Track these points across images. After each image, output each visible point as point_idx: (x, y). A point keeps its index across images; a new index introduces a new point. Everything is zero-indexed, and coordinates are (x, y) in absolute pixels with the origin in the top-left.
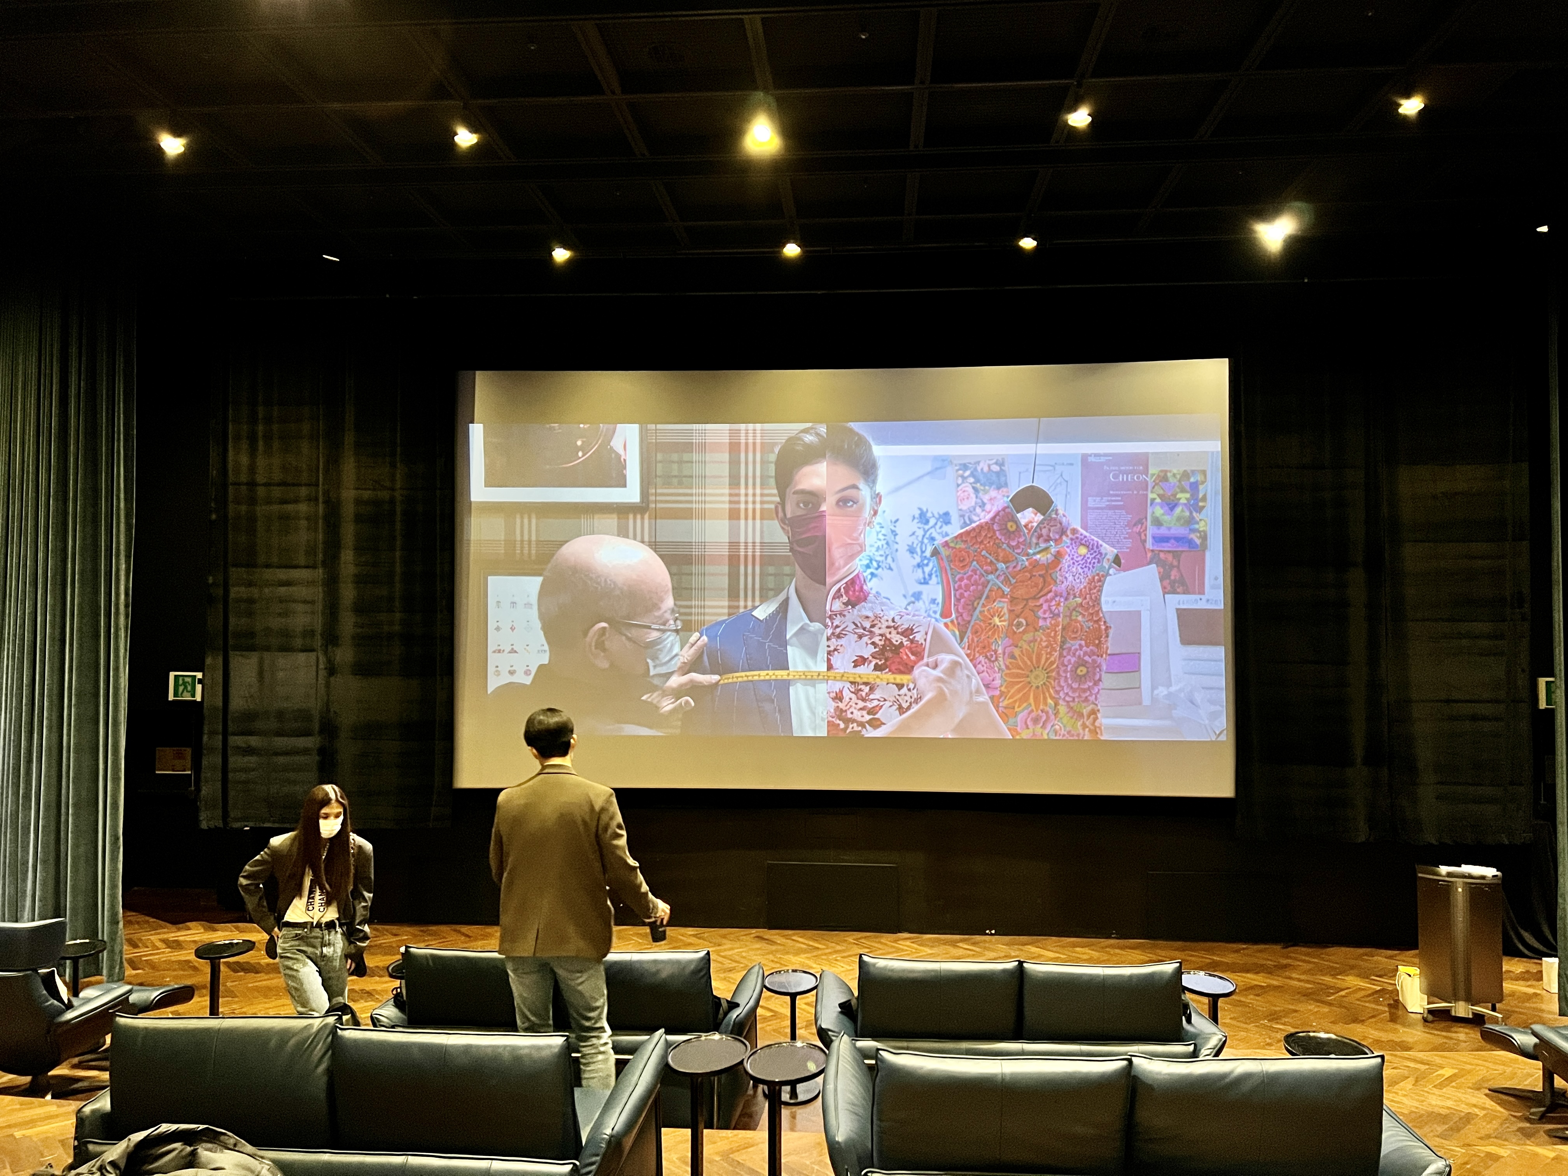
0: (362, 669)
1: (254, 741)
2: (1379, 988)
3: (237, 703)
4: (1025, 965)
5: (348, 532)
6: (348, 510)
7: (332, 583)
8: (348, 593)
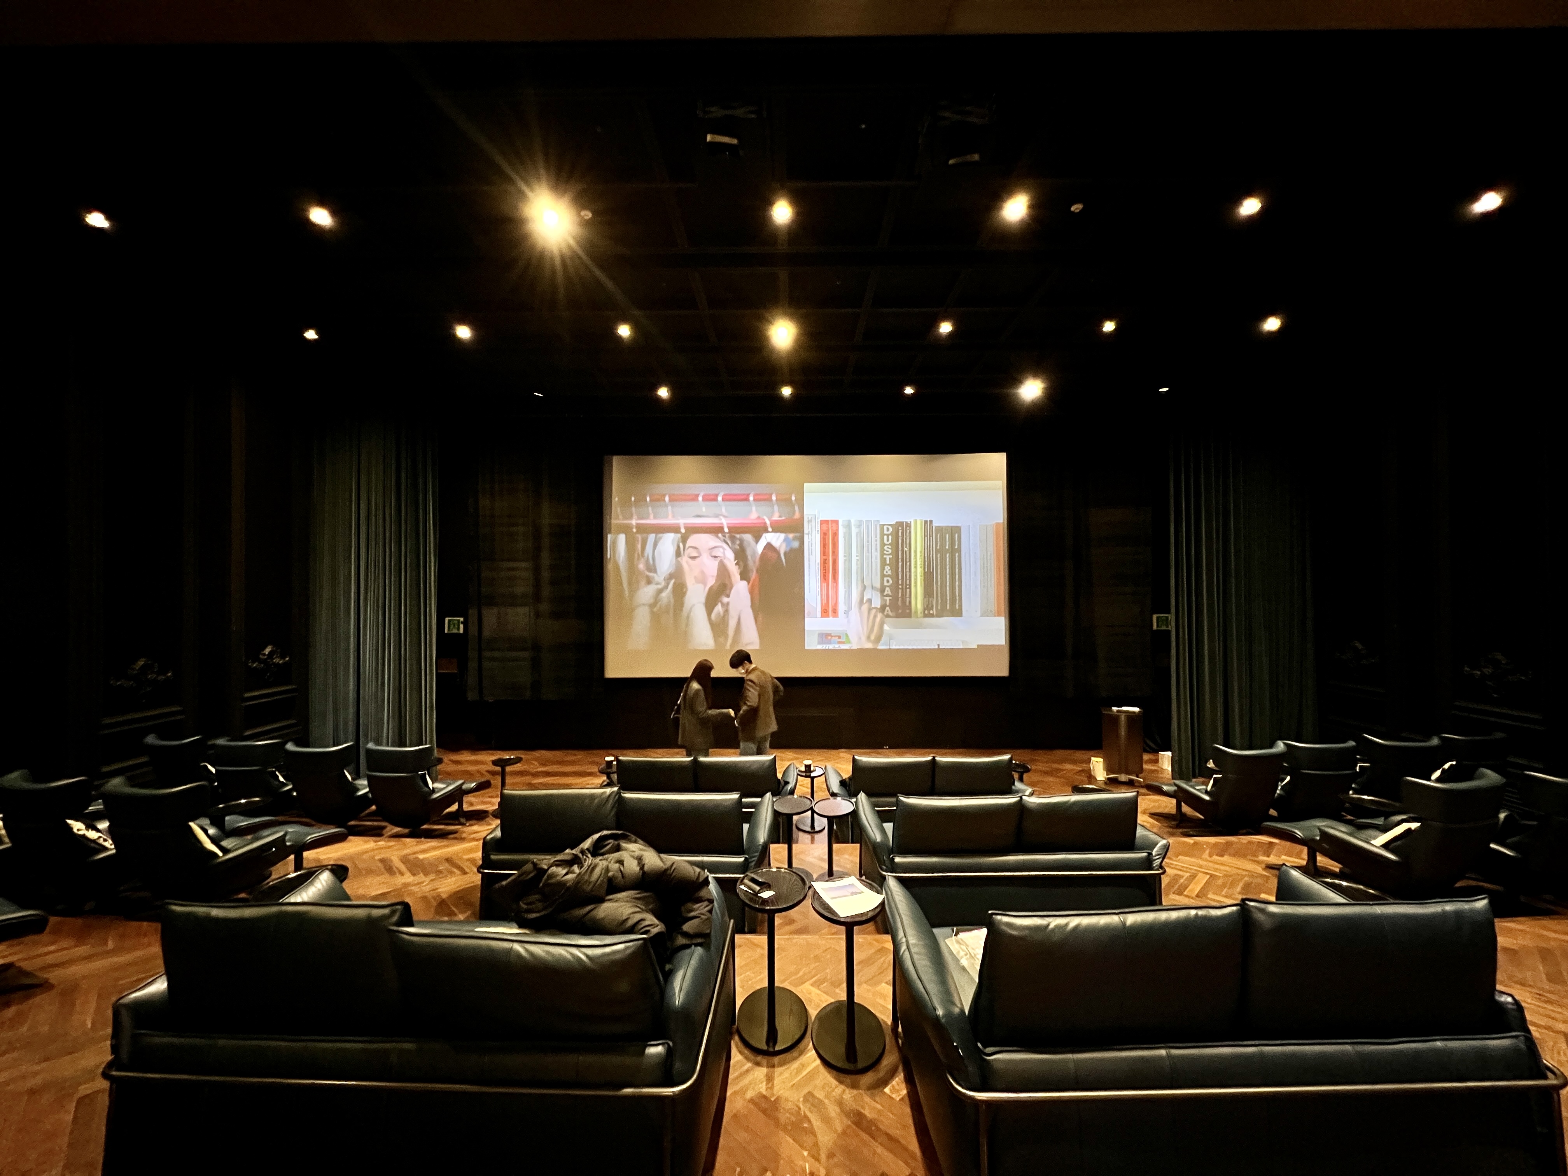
0: (556, 615)
1: (497, 654)
2: (1081, 769)
3: (486, 633)
4: (936, 758)
5: (546, 541)
6: (546, 530)
7: (537, 570)
8: (546, 575)
